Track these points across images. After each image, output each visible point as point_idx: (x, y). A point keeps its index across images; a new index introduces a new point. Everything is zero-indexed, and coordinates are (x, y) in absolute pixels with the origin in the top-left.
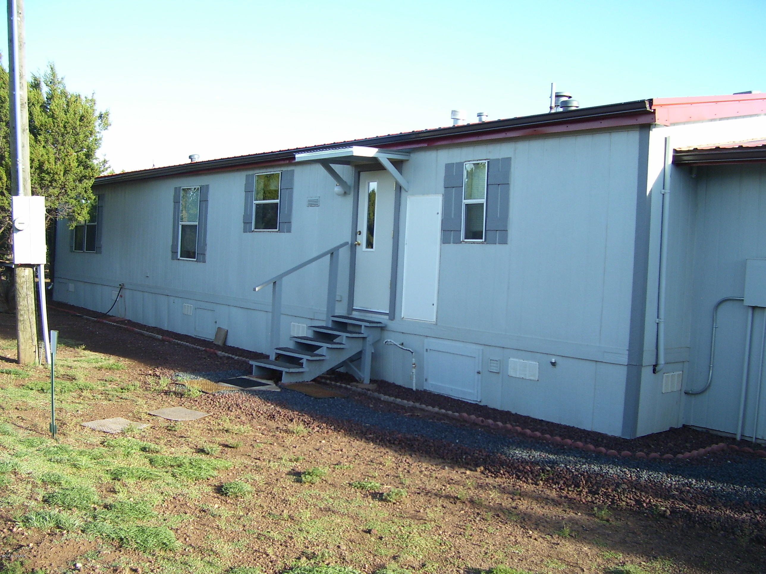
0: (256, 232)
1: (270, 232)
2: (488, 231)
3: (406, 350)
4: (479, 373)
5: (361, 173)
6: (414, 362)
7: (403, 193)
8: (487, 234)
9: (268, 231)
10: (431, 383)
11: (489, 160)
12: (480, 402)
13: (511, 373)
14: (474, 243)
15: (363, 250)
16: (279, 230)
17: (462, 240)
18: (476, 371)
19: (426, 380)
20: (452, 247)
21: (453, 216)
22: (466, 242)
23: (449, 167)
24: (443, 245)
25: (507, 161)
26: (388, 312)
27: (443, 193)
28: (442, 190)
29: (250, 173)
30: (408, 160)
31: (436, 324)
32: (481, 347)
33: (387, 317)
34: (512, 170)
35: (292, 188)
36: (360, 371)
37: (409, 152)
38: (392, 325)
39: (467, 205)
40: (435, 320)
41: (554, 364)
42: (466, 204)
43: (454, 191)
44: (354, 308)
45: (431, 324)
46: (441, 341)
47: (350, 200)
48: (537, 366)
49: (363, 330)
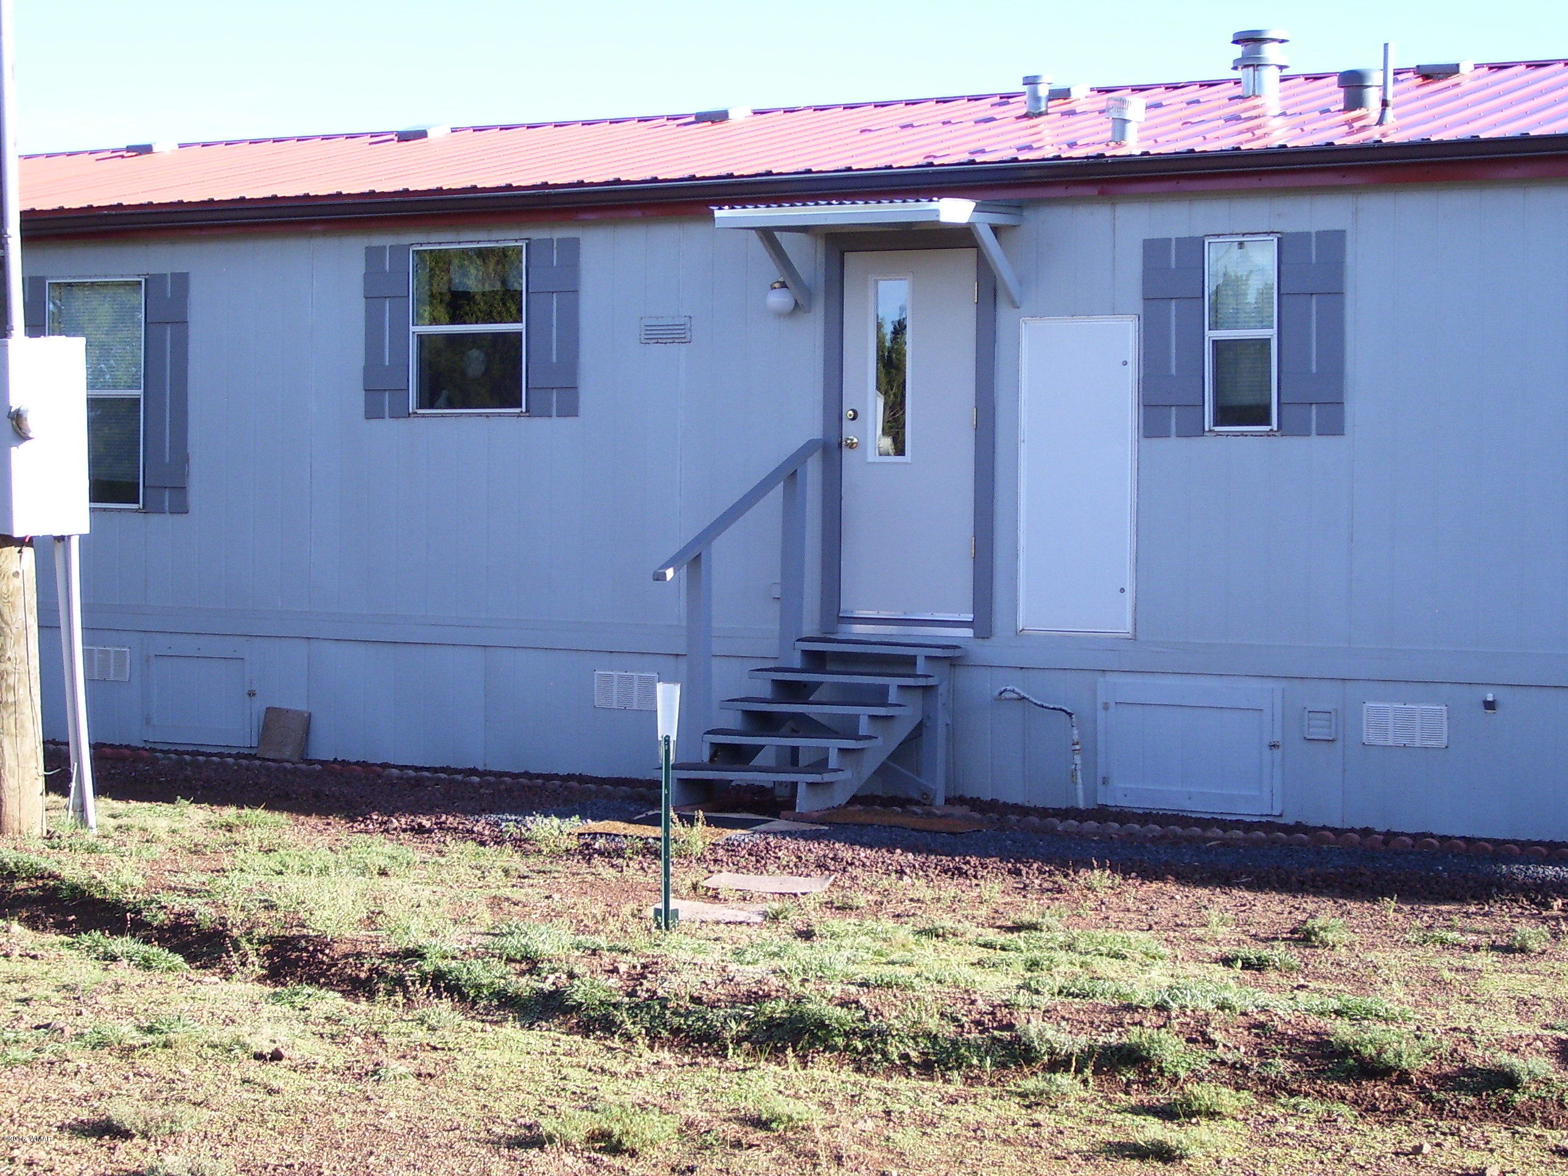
0: (423, 416)
1: (487, 415)
2: (1284, 406)
3: (1054, 709)
4: (1273, 746)
5: (848, 256)
6: (1076, 738)
7: (1004, 314)
8: (1284, 414)
9: (480, 415)
10: (1122, 785)
11: (1279, 235)
12: (1281, 815)
13: (1370, 736)
14: (1243, 434)
15: (870, 460)
16: (527, 411)
17: (1207, 429)
18: (1266, 742)
19: (1105, 781)
20: (1173, 447)
21: (1173, 371)
22: (1218, 434)
23: (1153, 249)
24: (1145, 442)
25: (1333, 242)
26: (969, 617)
27: (1140, 311)
28: (1139, 306)
29: (385, 241)
30: (1018, 226)
31: (1135, 639)
32: (1278, 685)
33: (968, 632)
34: (1349, 259)
35: (576, 291)
36: (919, 775)
37: (1019, 207)
38: (983, 651)
39: (1215, 342)
40: (1129, 628)
41: (1490, 705)
42: (1213, 341)
43: (1173, 308)
44: (840, 615)
45: (1117, 638)
46: (1148, 679)
47: (812, 327)
48: (1445, 716)
49: (921, 667)
